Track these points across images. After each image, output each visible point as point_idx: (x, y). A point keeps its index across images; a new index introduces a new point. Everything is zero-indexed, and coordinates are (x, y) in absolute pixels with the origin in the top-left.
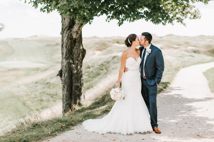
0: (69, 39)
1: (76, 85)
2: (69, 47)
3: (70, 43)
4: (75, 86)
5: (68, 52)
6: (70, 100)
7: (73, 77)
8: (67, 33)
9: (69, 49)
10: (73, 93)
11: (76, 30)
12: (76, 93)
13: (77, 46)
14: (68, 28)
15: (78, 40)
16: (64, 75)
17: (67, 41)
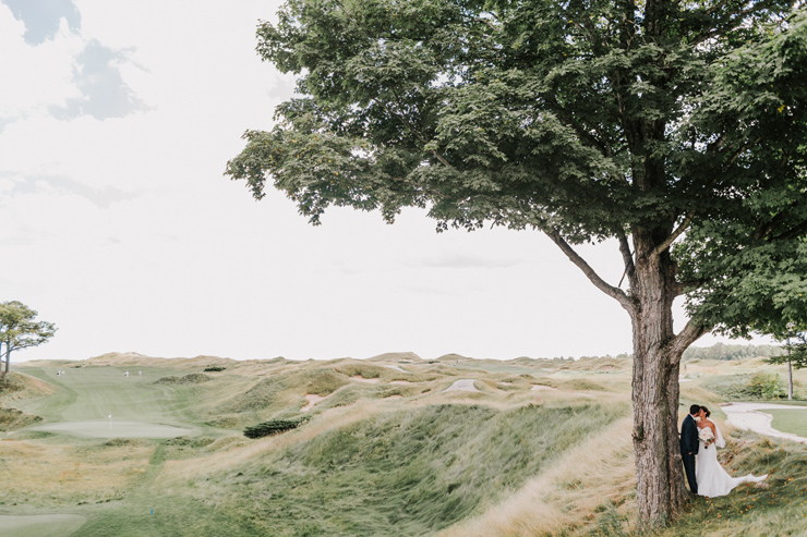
0: (663, 366)
1: (676, 457)
2: (663, 382)
3: (665, 373)
4: (674, 460)
6: (668, 487)
7: (668, 441)
9: (663, 384)
10: (671, 473)
12: (676, 474)
14: (659, 344)
15: (676, 368)
16: (650, 437)
17: (658, 370)
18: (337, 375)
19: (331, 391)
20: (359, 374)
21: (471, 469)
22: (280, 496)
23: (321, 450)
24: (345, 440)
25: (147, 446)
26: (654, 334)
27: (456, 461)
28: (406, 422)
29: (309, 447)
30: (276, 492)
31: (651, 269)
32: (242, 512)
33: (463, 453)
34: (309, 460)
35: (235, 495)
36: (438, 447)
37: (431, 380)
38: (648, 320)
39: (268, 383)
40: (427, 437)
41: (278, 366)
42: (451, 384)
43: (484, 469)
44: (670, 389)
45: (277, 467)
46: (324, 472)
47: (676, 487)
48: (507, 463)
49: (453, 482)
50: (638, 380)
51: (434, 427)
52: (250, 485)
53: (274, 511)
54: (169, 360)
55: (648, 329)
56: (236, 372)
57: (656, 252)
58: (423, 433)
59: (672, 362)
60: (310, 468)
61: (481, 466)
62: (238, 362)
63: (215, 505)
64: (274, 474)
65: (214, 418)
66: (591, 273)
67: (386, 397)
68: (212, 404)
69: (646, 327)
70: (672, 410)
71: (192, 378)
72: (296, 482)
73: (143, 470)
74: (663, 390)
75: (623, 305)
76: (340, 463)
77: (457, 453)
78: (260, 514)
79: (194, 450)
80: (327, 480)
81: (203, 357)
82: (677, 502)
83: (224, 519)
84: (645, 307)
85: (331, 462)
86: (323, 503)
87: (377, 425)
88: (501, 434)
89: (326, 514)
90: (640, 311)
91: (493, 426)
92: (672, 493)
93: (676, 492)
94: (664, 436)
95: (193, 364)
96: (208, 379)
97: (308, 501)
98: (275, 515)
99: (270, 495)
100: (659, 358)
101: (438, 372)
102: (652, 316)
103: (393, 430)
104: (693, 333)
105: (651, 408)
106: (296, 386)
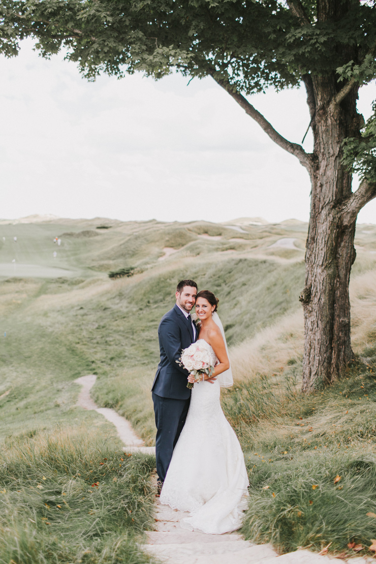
0: (334, 227)
1: (342, 321)
2: (333, 244)
3: (336, 234)
4: (340, 323)
5: (331, 253)
6: (330, 351)
7: (335, 305)
8: (331, 215)
9: (333, 246)
10: (335, 336)
11: (354, 209)
12: (340, 338)
13: (346, 242)
14: (332, 204)
15: (350, 230)
16: (316, 300)
17: (329, 232)
18: (188, 234)
19: (183, 245)
20: (206, 232)
21: (246, 313)
22: (103, 327)
23: (143, 292)
24: (162, 285)
25: (35, 283)
26: (329, 193)
27: (238, 306)
28: (210, 272)
29: (135, 289)
30: (102, 324)
31: (329, 122)
32: (70, 337)
33: (243, 300)
34: (133, 299)
35: (71, 324)
36: (229, 293)
37: (261, 238)
38: (325, 178)
39: (137, 238)
40: (223, 285)
41: (150, 225)
42: (275, 242)
43: (255, 314)
44: (343, 252)
45: (109, 304)
46: (141, 309)
47: (339, 351)
48: (273, 309)
49: (229, 323)
50: (312, 240)
51: (230, 277)
52: (85, 317)
53: (95, 338)
54: (74, 220)
55: (324, 187)
56: (119, 229)
57: (333, 102)
58: (221, 281)
59: (345, 223)
60: (132, 305)
61: (253, 310)
62: (122, 222)
63: (53, 332)
64: (105, 309)
65: (95, 264)
66: (268, 127)
67: (223, 250)
68: (96, 253)
69: (321, 186)
70: (342, 273)
71: (86, 233)
72: (118, 316)
73: (19, 302)
74: (333, 253)
75: (301, 162)
76: (156, 302)
77: (240, 299)
78: (84, 340)
79: (69, 288)
80: (141, 316)
81: (98, 218)
82: (337, 366)
83: (57, 343)
84: (323, 164)
85: (149, 302)
86: (133, 334)
87: (188, 273)
88: (275, 285)
89: (132, 342)
90: (318, 168)
91: (271, 278)
92: (334, 356)
93: (338, 356)
94: (329, 300)
95: (90, 223)
96: (97, 234)
97: (123, 332)
98: (95, 341)
99: (96, 326)
100: (330, 218)
101: (270, 232)
102: (329, 173)
103: (199, 278)
104: (367, 191)
105: (319, 270)
106: (158, 241)
